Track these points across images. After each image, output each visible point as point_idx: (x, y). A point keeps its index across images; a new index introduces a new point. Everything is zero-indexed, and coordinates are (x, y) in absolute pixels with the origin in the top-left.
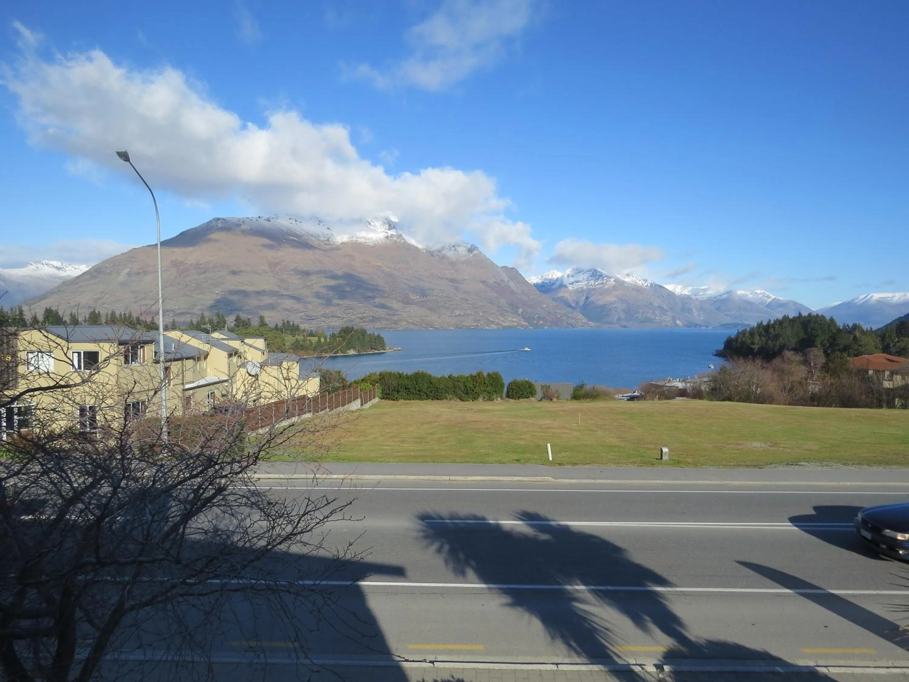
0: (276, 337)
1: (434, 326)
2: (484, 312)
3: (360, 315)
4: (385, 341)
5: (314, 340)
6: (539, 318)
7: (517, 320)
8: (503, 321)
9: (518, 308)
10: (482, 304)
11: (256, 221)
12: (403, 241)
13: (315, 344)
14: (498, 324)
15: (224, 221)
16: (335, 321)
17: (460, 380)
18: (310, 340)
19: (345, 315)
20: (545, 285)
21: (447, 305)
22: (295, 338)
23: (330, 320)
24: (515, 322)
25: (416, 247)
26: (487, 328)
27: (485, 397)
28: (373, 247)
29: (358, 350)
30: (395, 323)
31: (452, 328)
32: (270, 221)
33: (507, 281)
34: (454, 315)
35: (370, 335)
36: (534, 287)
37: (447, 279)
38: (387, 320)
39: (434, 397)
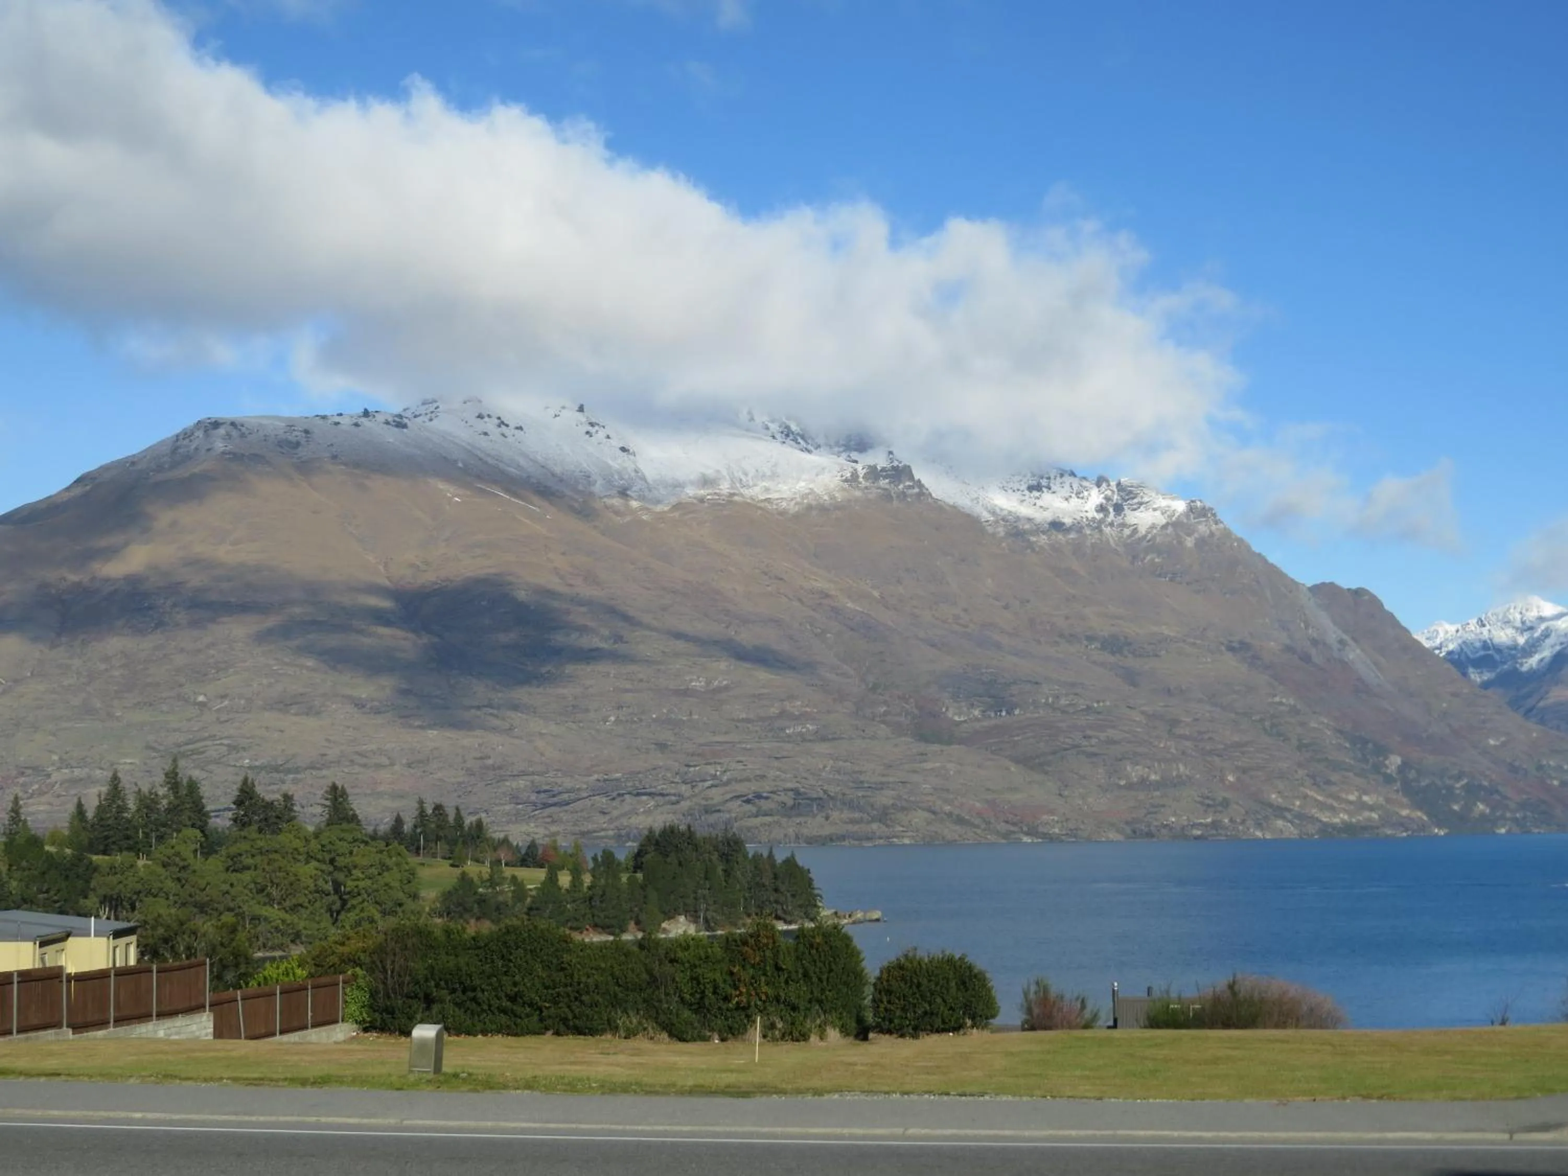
0: (384, 868)
1: (1041, 829)
2: (1244, 771)
3: (741, 788)
4: (816, 884)
5: (533, 877)
6: (1473, 791)
7: (1381, 800)
8: (1322, 806)
9: (1382, 751)
10: (1236, 738)
11: (353, 428)
12: (916, 490)
13: (534, 893)
14: (1300, 816)
15: (235, 433)
16: (648, 812)
17: (680, 954)
18: (514, 878)
19: (684, 788)
20: (1497, 657)
21: (1094, 741)
22: (457, 871)
23: (626, 807)
24: (1372, 808)
25: (969, 516)
26: (1259, 834)
27: (773, 1026)
28: (797, 517)
29: (706, 921)
30: (883, 816)
31: (1113, 836)
32: (405, 426)
33: (1336, 646)
34: (1122, 783)
35: (757, 857)
36: (1448, 665)
37: (1090, 639)
38: (851, 805)
39: (565, 1020)
